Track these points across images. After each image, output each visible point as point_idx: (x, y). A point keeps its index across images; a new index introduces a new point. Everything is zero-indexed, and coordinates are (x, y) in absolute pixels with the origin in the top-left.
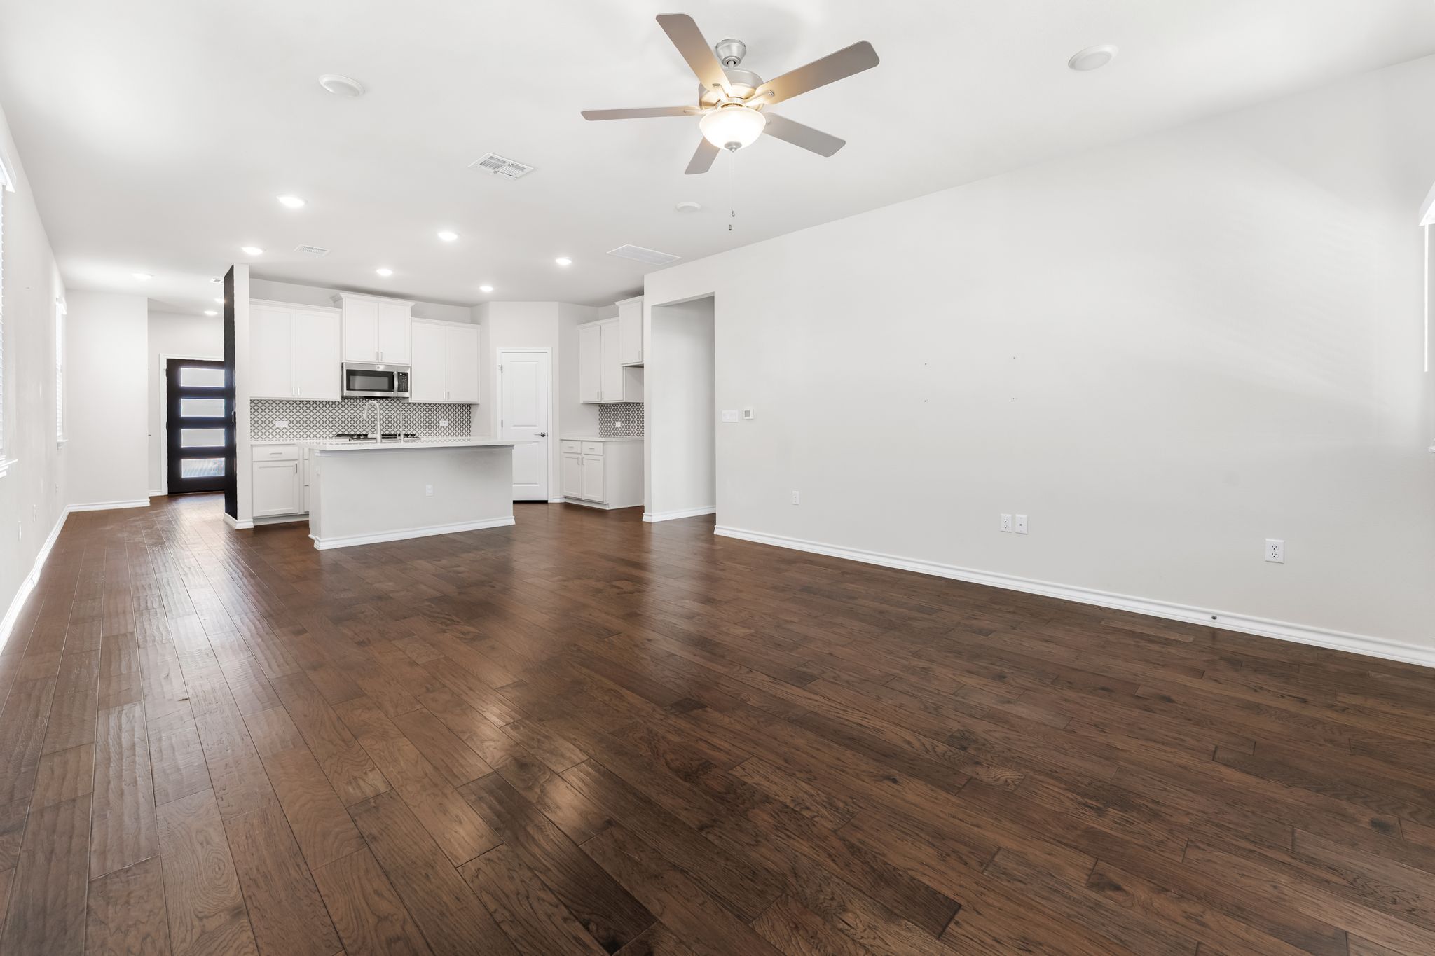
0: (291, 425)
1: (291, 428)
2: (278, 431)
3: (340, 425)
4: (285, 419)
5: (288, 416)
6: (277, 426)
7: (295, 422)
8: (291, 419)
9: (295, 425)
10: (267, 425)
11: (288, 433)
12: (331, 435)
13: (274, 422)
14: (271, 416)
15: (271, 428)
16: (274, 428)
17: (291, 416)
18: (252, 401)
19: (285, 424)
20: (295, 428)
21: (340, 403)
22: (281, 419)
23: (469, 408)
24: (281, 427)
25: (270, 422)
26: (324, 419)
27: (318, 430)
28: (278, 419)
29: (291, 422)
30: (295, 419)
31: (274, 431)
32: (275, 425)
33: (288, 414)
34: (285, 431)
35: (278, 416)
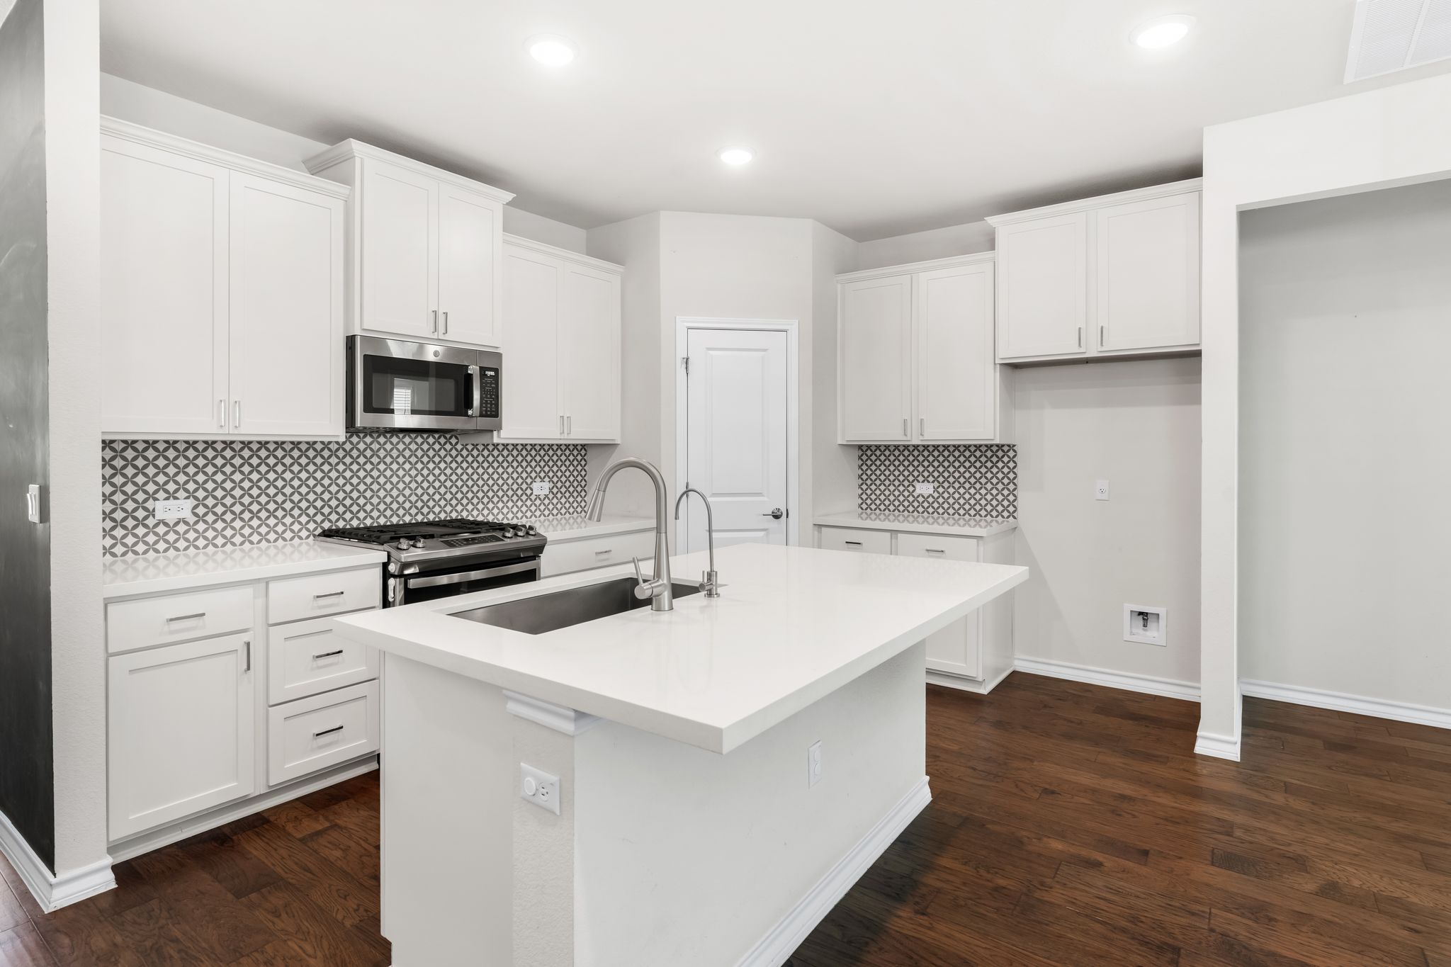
0: (201, 511)
1: (200, 518)
2: (161, 529)
3: (326, 503)
4: (181, 494)
5: (191, 486)
6: (159, 516)
7: (210, 502)
8: (201, 494)
9: (210, 510)
10: (130, 514)
11: (191, 535)
12: (304, 533)
13: (150, 504)
14: (140, 488)
15: (141, 522)
16: (150, 522)
17: (200, 486)
18: (107, 444)
19: (180, 509)
20: (210, 518)
21: (341, 446)
22: (171, 496)
23: (583, 452)
24: (171, 518)
25: (141, 505)
26: (288, 490)
27: (272, 521)
28: (161, 495)
29: (200, 502)
30: (210, 494)
31: (151, 530)
32: (152, 513)
33: (191, 478)
34: (182, 528)
35: (161, 487)
